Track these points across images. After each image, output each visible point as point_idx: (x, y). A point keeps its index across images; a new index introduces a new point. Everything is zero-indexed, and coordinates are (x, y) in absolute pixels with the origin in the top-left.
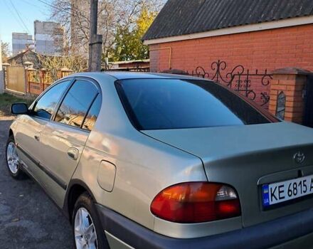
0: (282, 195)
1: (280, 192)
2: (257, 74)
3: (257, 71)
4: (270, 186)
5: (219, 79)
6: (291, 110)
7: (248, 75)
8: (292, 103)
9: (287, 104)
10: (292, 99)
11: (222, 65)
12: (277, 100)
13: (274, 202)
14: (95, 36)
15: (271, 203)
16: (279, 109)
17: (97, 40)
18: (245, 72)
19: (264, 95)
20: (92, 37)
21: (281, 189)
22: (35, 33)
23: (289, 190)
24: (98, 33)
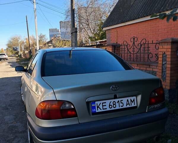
0: (104, 107)
1: (103, 106)
2: (153, 43)
3: (153, 41)
4: (96, 103)
5: (135, 47)
6: (170, 63)
7: (148, 44)
8: (170, 59)
9: (167, 59)
10: (170, 56)
11: (136, 39)
12: (162, 58)
13: (99, 111)
14: (73, 28)
15: (97, 111)
16: (164, 63)
17: (75, 31)
18: (147, 42)
19: (157, 55)
20: (72, 29)
21: (104, 104)
22: (60, 28)
23: (110, 105)
24: (76, 27)
